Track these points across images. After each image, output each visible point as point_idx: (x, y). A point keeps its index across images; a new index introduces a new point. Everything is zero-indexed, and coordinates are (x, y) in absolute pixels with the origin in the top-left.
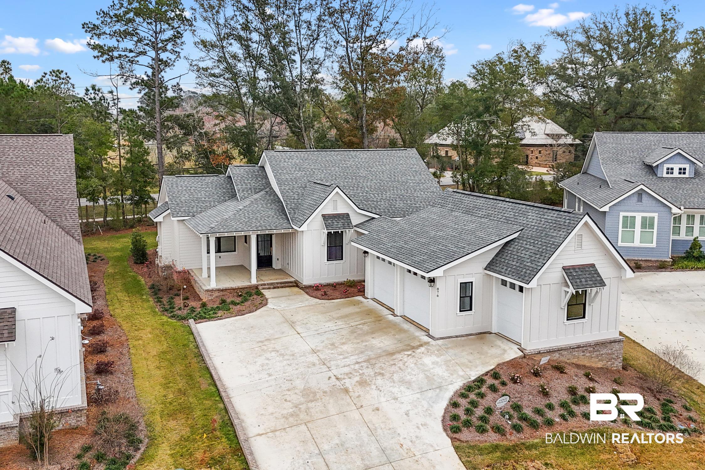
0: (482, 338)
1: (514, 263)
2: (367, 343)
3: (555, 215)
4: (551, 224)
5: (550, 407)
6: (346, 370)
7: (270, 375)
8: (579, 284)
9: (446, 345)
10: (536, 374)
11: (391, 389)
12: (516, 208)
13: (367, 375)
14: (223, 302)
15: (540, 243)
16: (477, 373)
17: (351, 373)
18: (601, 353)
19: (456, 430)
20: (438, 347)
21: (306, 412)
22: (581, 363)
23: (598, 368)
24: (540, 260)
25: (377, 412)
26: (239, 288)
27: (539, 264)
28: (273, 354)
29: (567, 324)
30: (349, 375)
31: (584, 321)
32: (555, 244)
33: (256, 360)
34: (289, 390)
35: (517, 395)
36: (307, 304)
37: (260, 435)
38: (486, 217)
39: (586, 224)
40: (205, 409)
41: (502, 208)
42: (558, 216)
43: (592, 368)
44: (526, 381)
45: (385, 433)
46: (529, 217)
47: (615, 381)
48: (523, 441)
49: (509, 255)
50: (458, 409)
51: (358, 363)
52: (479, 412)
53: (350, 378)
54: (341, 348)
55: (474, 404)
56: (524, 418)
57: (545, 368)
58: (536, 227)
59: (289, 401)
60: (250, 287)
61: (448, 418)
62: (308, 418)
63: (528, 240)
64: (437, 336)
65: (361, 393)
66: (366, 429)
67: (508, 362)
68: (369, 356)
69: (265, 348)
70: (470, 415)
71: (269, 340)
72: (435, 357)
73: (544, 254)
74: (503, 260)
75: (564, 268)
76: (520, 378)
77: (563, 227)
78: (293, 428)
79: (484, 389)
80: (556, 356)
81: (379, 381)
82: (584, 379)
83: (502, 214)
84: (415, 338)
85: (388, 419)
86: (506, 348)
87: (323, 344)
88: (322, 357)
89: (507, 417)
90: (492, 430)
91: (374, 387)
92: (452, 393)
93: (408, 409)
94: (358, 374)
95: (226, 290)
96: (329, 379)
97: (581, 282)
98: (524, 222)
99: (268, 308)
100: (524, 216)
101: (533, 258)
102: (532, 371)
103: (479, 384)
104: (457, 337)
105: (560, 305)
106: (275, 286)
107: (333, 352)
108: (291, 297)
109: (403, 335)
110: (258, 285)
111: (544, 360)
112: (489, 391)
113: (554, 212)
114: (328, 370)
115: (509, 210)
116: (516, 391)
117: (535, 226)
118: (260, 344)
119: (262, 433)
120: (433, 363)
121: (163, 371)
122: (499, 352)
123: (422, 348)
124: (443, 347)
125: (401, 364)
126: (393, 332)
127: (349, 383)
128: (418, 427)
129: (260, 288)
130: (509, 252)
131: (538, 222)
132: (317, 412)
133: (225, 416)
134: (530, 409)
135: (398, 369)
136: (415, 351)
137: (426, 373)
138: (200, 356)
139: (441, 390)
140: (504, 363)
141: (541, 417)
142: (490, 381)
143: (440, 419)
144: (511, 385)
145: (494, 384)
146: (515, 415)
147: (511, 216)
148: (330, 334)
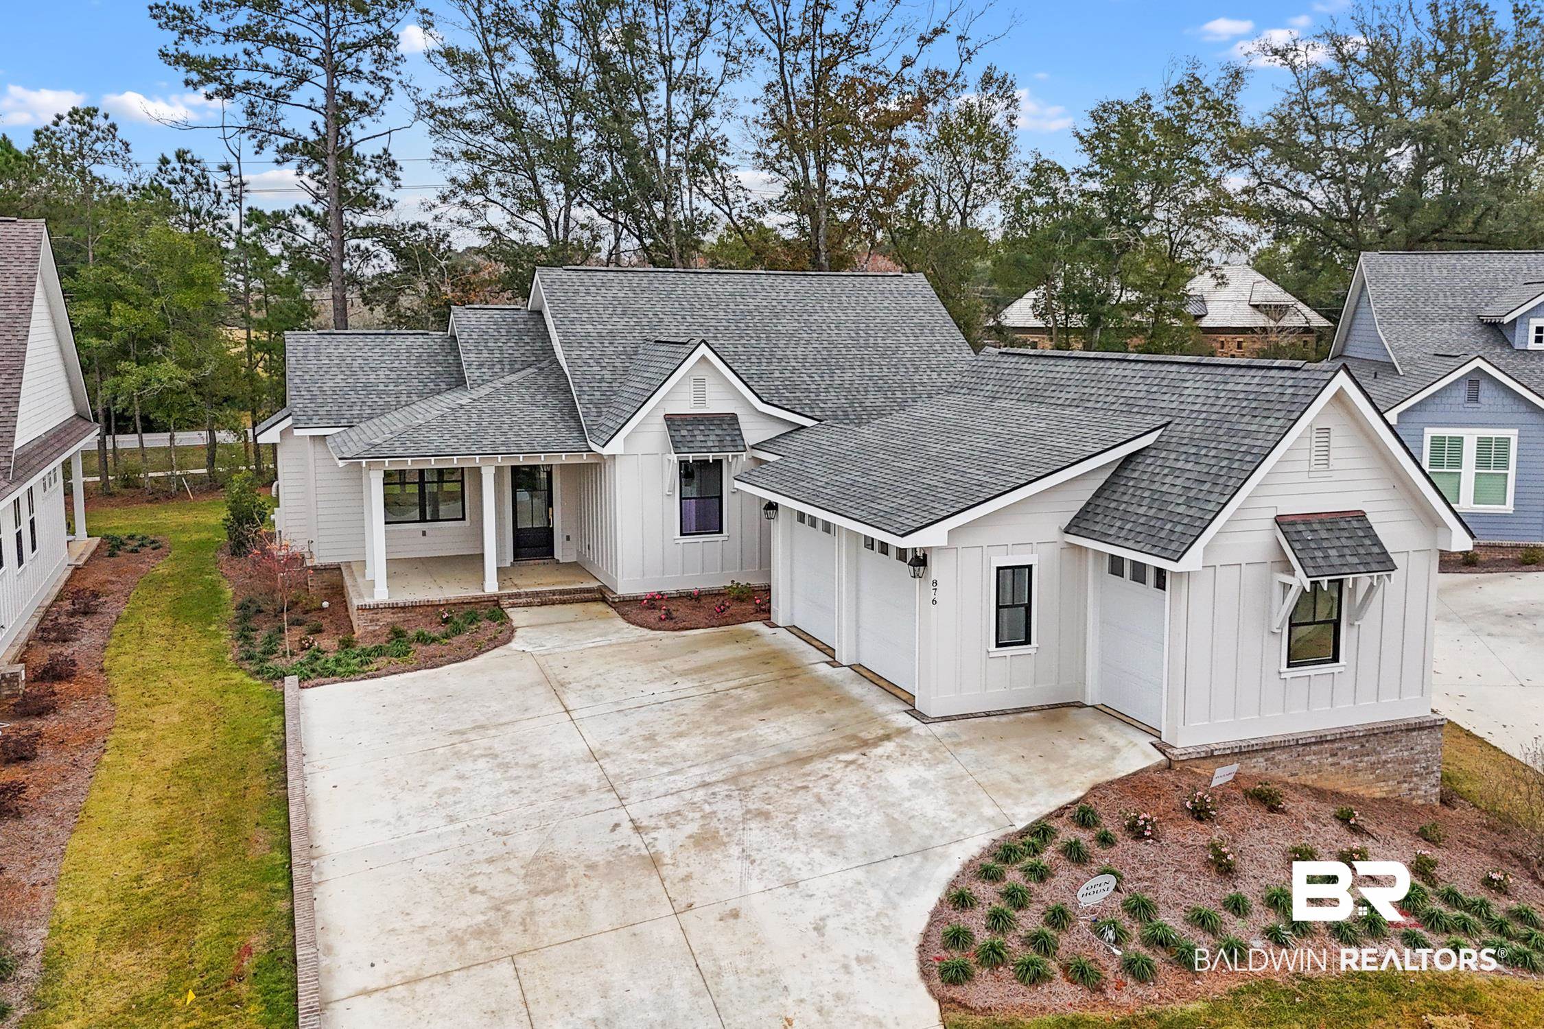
0: (1056, 719)
1: (1142, 510)
2: (744, 734)
3: (1256, 380)
4: (1244, 404)
5: (1237, 906)
6: (669, 804)
7: (452, 819)
8: (1321, 562)
9: (956, 735)
10: (1200, 813)
11: (784, 856)
12: (1154, 374)
13: (721, 817)
14: (398, 634)
15: (1213, 453)
16: (1033, 810)
17: (678, 813)
18: (1384, 757)
19: (956, 975)
20: (932, 741)
21: (523, 923)
22: (1327, 785)
23: (1374, 800)
24: (1212, 497)
25: (731, 921)
26: (448, 605)
27: (1210, 507)
28: (482, 764)
29: (1288, 676)
30: (672, 818)
31: (1336, 670)
32: (1255, 451)
33: (430, 779)
34: (491, 861)
35: (1142, 872)
36: (614, 641)
37: (367, 992)
38: (1075, 403)
39: (1340, 396)
40: (234, 916)
41: (1117, 379)
42: (1265, 381)
43: (1357, 800)
44: (1171, 832)
45: (746, 984)
46: (1187, 392)
47: (1423, 834)
48: (1153, 1008)
49: (1131, 491)
50: (968, 914)
51: (705, 785)
52: (1030, 921)
53: (673, 826)
54: (669, 747)
55: (1017, 899)
56: (1160, 941)
57: (1226, 798)
58: (1203, 416)
59: (483, 893)
60: (478, 601)
61: (937, 940)
62: (525, 942)
63: (1183, 449)
64: (933, 714)
65: (696, 868)
66: (689, 973)
67: (1120, 780)
68: (740, 766)
69: (465, 747)
70: (1002, 931)
71: (482, 727)
72: (922, 768)
73: (1221, 481)
74: (1113, 505)
75: (1279, 521)
76: (1153, 825)
77: (1278, 407)
78: (473, 971)
79: (1048, 856)
80: (1258, 765)
81: (755, 834)
82: (1335, 828)
83: (1116, 393)
84: (873, 719)
85: (761, 944)
86: (1121, 742)
87: (626, 737)
88: (611, 769)
89: (1111, 935)
90: (1065, 976)
91: (735, 850)
92: (957, 867)
93: (823, 913)
94: (698, 815)
95: (414, 607)
96: (613, 830)
97: (1326, 557)
98: (1173, 405)
99: (510, 649)
100: (1174, 390)
101: (1191, 494)
102: (1188, 804)
103: (1035, 841)
104: (988, 715)
105: (1270, 626)
106: (543, 599)
107: (645, 756)
108: (577, 626)
109: (843, 712)
110: (500, 597)
111: (1222, 775)
112: (1062, 862)
113: (1253, 372)
114: (617, 803)
115: (1134, 381)
116: (1142, 861)
117: (1200, 412)
118: (456, 738)
119: (374, 986)
120: (914, 784)
121: (163, 812)
122: (1098, 752)
123: (886, 743)
124: (946, 741)
125: (822, 788)
126: (820, 705)
127: (664, 841)
128: (846, 968)
129: (505, 603)
130: (1131, 483)
131: (1210, 401)
132: (554, 925)
133: (279, 937)
134: (1179, 912)
135: (811, 799)
136: (867, 752)
137: (890, 811)
138: (279, 769)
139: (926, 858)
140: (1111, 783)
141: (1209, 937)
142: (1068, 833)
143: (915, 942)
144: (1126, 844)
145: (1077, 842)
146: (1135, 930)
147: (1141, 395)
148: (652, 711)
